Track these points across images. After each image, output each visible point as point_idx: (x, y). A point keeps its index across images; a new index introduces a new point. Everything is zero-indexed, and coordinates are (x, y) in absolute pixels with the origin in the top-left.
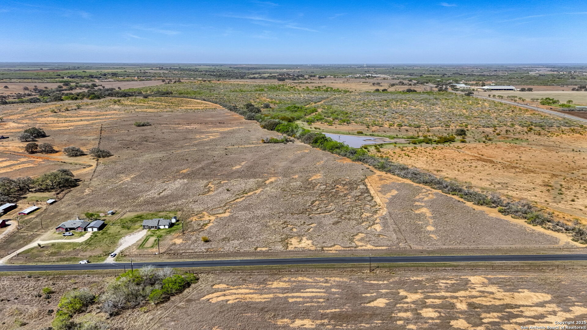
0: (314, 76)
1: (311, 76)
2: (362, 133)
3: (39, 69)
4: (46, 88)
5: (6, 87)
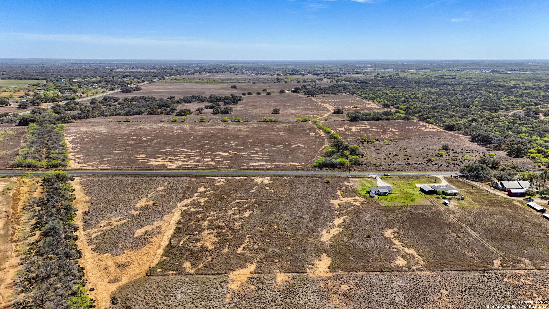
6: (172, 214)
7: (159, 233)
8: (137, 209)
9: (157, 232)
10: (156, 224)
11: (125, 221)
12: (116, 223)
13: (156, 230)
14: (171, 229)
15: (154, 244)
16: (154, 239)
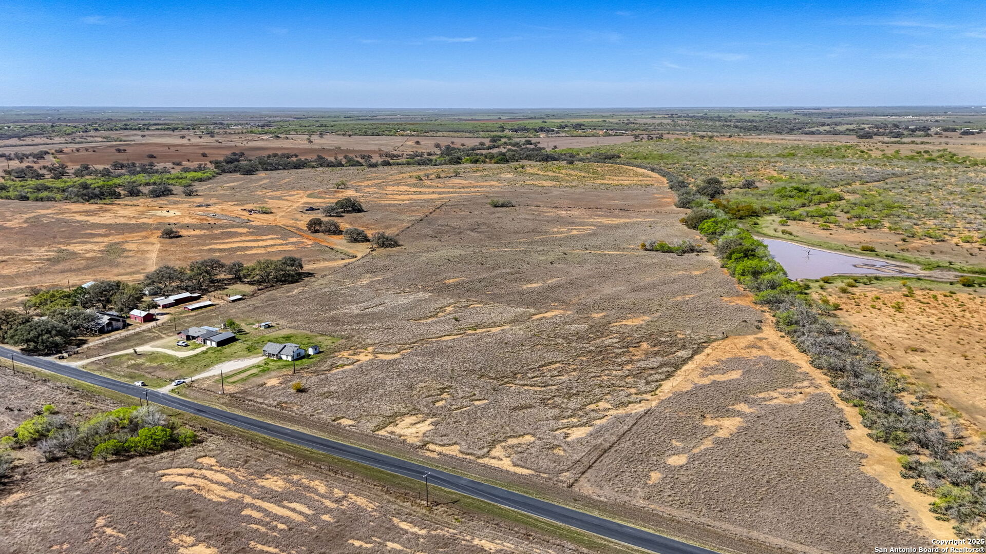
0: (954, 130)
1: (946, 130)
2: (872, 250)
3: (496, 118)
4: (463, 145)
5: (418, 143)
6: (674, 390)
7: (705, 369)
8: (739, 414)
9: (706, 371)
10: (706, 381)
11: (761, 395)
12: (775, 395)
13: (708, 373)
14: (685, 371)
15: (715, 359)
16: (712, 364)
